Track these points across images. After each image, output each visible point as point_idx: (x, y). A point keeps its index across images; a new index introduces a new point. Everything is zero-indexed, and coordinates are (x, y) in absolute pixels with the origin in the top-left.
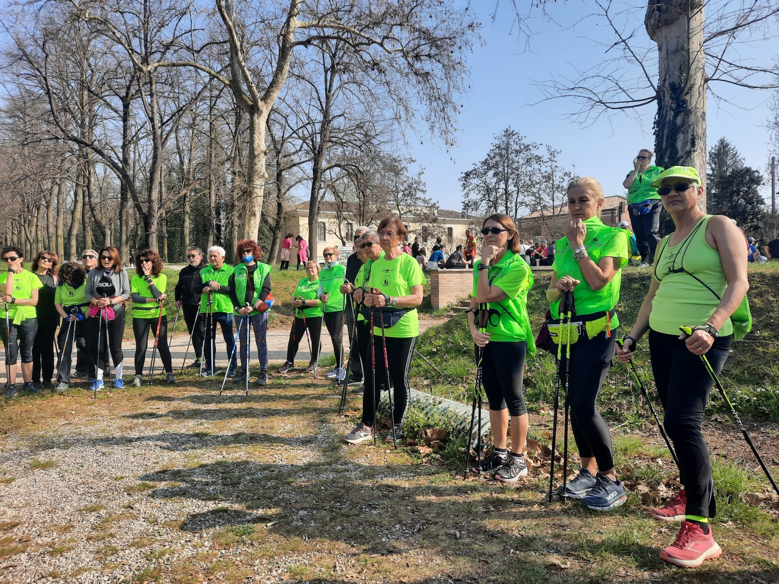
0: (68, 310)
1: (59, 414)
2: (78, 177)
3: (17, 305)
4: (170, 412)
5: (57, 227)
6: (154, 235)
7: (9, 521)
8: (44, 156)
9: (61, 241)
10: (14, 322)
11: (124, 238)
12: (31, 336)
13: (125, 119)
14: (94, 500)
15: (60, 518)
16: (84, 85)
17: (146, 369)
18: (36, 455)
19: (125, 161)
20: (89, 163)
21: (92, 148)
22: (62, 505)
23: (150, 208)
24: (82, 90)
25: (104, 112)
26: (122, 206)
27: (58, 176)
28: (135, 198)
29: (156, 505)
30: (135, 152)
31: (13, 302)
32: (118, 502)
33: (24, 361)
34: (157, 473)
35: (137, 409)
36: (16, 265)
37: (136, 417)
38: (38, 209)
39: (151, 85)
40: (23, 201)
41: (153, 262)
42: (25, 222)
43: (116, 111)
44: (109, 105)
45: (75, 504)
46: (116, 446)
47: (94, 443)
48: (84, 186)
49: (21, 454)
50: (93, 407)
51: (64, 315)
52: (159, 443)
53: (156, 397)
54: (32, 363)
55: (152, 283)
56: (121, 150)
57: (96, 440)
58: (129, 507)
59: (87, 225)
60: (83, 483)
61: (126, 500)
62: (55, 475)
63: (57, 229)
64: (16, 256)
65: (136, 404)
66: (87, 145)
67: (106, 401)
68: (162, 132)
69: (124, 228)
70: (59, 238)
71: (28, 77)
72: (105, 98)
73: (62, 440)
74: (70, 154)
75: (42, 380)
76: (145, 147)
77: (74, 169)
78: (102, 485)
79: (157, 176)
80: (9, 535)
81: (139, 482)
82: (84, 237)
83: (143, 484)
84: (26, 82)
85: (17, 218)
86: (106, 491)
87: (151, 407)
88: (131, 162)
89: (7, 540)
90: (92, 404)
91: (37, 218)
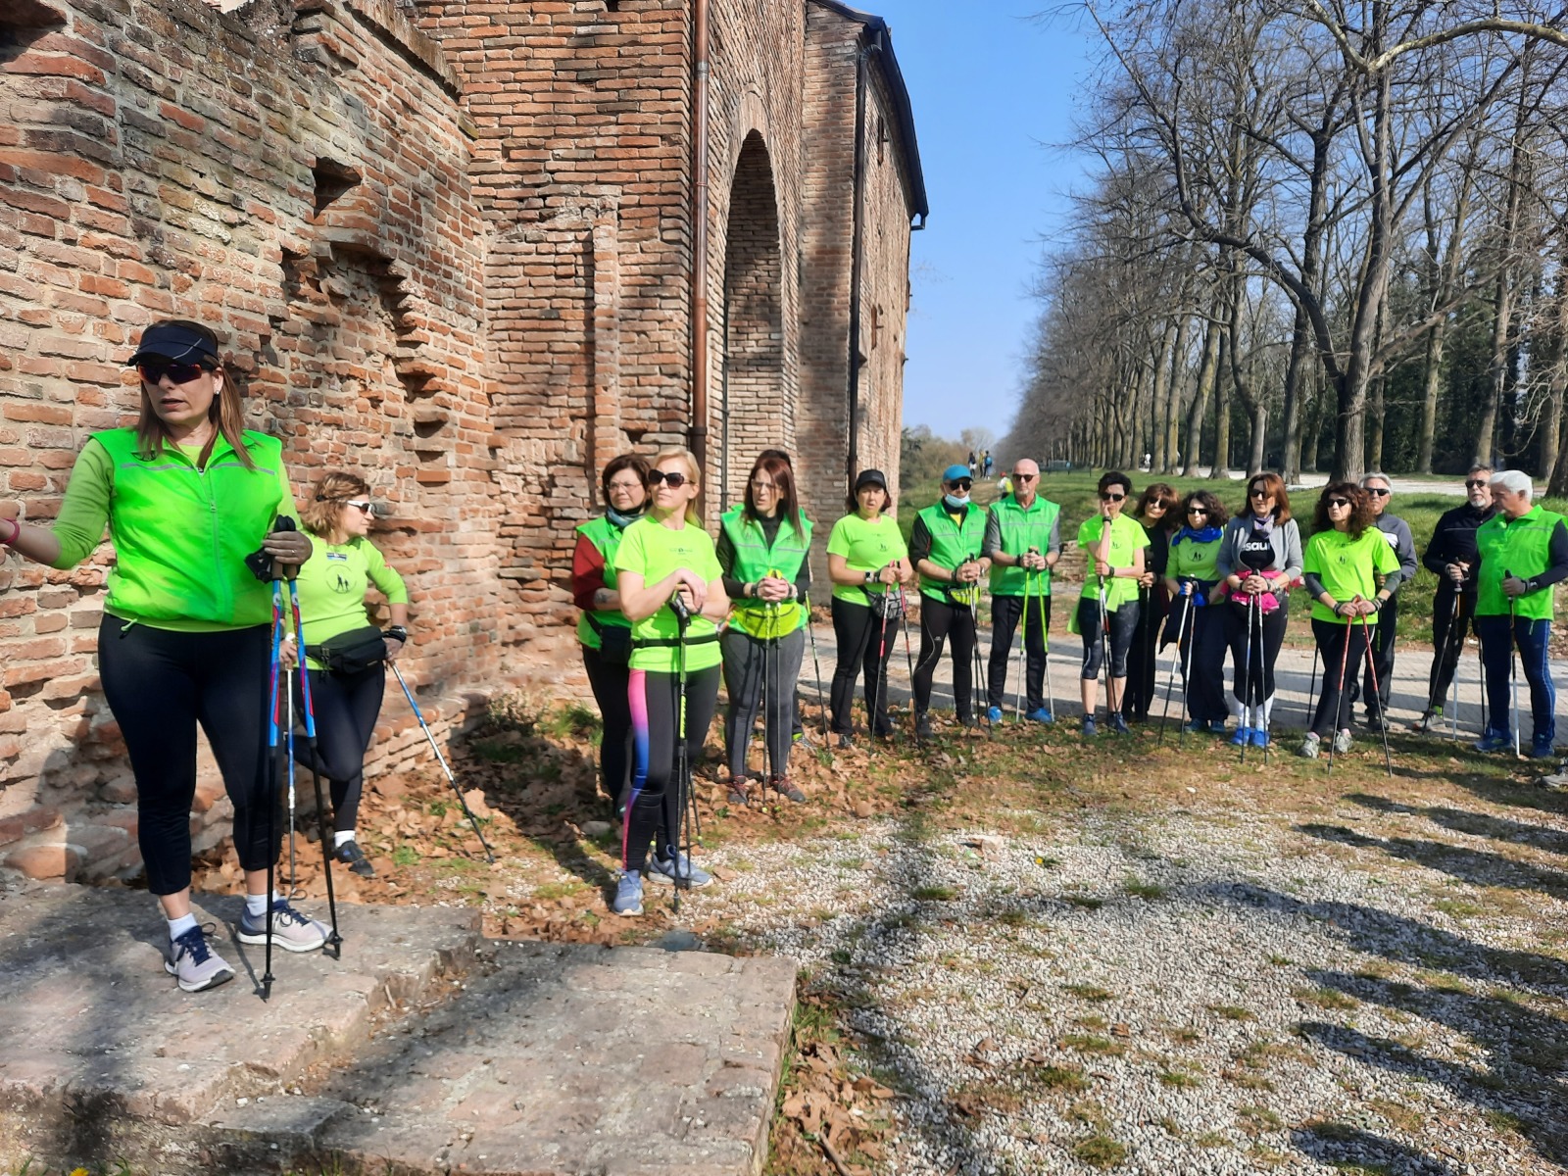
1: (1166, 788)
2: (1214, 309)
3: (1115, 578)
5: (1169, 405)
6: (1358, 418)
7: (1096, 985)
9: (1174, 431)
10: (1108, 607)
11: (1293, 423)
12: (1129, 631)
13: (1316, 180)
14: (1234, 994)
15: (1176, 1011)
16: (1239, 125)
19: (1308, 267)
20: (1237, 279)
21: (1247, 250)
23: (1355, 363)
26: (1295, 359)
28: (1322, 343)
31: (1110, 572)
32: (1279, 1014)
33: (1113, 673)
35: (1312, 812)
37: (1310, 829)
39: (1381, 93)
43: (1300, 165)
44: (1285, 154)
45: (1199, 990)
48: (1223, 326)
50: (1227, 786)
54: (1125, 679)
59: (1223, 399)
60: (1213, 950)
61: (1295, 1015)
62: (1163, 916)
65: (1308, 798)
66: (1236, 245)
67: (1252, 778)
69: (1295, 405)
71: (1144, 133)
72: (1279, 140)
78: (1247, 966)
82: (1217, 423)
84: (1140, 143)
86: (1256, 983)
87: (1342, 813)
88: (1319, 264)
89: (1093, 1022)
90: (1226, 780)
91: (1137, 389)
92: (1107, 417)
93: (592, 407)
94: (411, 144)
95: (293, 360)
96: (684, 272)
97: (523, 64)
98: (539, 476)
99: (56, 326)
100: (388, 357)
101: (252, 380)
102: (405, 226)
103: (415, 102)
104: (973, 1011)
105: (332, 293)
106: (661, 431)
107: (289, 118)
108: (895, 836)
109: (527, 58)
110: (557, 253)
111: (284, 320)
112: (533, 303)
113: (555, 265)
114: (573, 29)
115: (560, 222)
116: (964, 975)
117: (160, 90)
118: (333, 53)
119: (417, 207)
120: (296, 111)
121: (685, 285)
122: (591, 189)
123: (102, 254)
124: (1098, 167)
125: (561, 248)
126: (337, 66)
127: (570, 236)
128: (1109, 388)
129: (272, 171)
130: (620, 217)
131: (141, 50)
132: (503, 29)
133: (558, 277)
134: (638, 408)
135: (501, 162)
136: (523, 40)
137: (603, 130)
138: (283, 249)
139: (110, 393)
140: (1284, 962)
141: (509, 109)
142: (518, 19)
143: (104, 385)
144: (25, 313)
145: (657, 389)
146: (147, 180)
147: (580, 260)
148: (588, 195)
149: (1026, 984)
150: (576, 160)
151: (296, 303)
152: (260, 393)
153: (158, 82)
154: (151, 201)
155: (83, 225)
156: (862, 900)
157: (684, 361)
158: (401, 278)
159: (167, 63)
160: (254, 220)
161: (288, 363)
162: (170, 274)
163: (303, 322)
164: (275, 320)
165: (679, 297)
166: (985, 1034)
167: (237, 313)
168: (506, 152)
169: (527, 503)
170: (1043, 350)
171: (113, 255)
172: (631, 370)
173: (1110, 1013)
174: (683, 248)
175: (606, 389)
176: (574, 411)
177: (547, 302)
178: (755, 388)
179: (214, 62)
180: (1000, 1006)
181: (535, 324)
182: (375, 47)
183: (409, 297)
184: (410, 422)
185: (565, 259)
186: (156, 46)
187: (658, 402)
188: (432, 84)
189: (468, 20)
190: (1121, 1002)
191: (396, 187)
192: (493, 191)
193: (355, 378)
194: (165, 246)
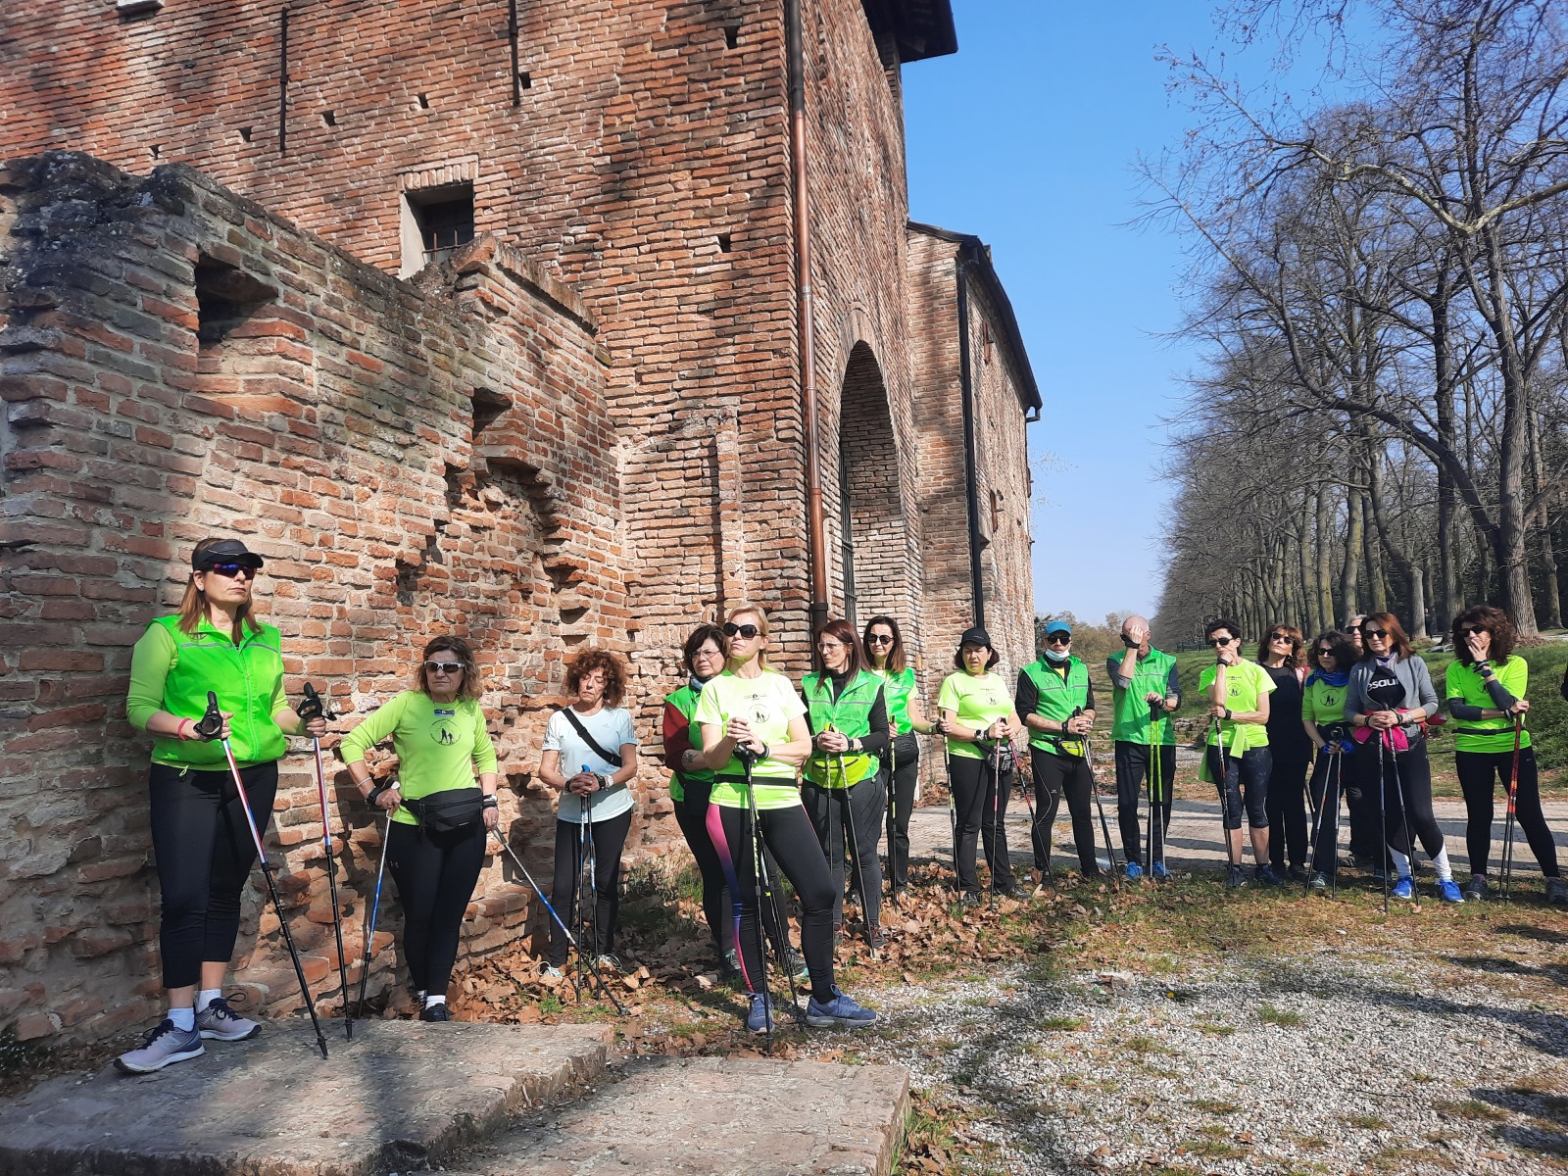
0: (1325, 732)
1: (1317, 931)
2: (1352, 474)
3: (1235, 722)
4: (1551, 966)
5: (1318, 574)
6: (1520, 570)
7: (1222, 1100)
8: (1288, 448)
9: (1327, 599)
10: (1232, 753)
11: (1452, 582)
12: (1262, 778)
13: (1438, 340)
14: (1368, 1105)
15: (1306, 1122)
16: (1352, 298)
17: (1495, 863)
18: (1271, 997)
19: (1444, 424)
20: (1372, 442)
21: (1373, 414)
22: (1310, 1099)
23: (1506, 513)
24: (1349, 307)
25: (1395, 336)
26: (1443, 518)
27: (1315, 478)
28: (1470, 497)
29: (1501, 1157)
30: (1467, 401)
31: (1228, 716)
32: (1417, 1124)
33: (1253, 824)
34: (1509, 1091)
35: (1472, 947)
36: (1229, 651)
37: (1470, 962)
38: (1284, 545)
39: (1491, 254)
40: (1257, 533)
41: (1491, 632)
42: (1263, 571)
43: (1419, 330)
44: (1405, 322)
45: (1333, 1105)
46: (1420, 1015)
47: (1378, 998)
48: (1364, 490)
49: (1245, 992)
50: (1381, 928)
51: (1318, 742)
52: (1516, 1027)
53: (1517, 927)
54: (1267, 829)
55: (1492, 678)
56: (1435, 403)
57: (1383, 993)
58: (1440, 1142)
59: (1374, 563)
60: (1352, 1070)
61: (1435, 1126)
62: (1299, 1041)
63: (1318, 577)
64: (1229, 636)
65: (1470, 935)
66: (1363, 410)
67: (1408, 921)
68: (1527, 345)
69: (1451, 562)
70: (1324, 595)
71: (1255, 314)
72: (1397, 309)
73: (1318, 980)
74: (1333, 433)
75: (1288, 863)
76: (1491, 385)
77: (1343, 458)
78: (1387, 1085)
79: (1520, 441)
80: (1221, 1124)
81: (1465, 1098)
82: (1371, 589)
83: (1473, 1105)
84: (1253, 324)
85: (1249, 566)
86: (1394, 1097)
87: (1507, 947)
88: (1458, 422)
89: (1216, 1130)
90: (1379, 922)
91: (1283, 560)
92: (1256, 590)
93: (720, 592)
94: (554, 373)
95: (454, 558)
96: (799, 466)
97: (651, 303)
98: (676, 658)
99: (261, 532)
100: (536, 554)
101: (417, 575)
102: (550, 441)
103: (557, 339)
104: (1093, 1123)
105: (488, 502)
106: (785, 609)
107: (452, 358)
108: (1022, 978)
109: (654, 298)
110: (685, 459)
111: (446, 523)
112: (666, 504)
113: (683, 469)
114: (693, 271)
115: (688, 432)
116: (1086, 1093)
117: (348, 341)
118: (487, 304)
119: (560, 425)
120: (458, 352)
121: (801, 477)
122: (713, 402)
123: (299, 473)
124: (1213, 349)
125: (688, 455)
126: (491, 315)
127: (696, 443)
128: (1254, 561)
129: (438, 400)
130: (739, 423)
131: (334, 311)
132: (633, 276)
133: (687, 479)
134: (763, 589)
135: (635, 386)
136: (651, 284)
137: (722, 351)
138: (446, 464)
139: (302, 587)
140: (1428, 1079)
141: (640, 341)
142: (647, 267)
143: (297, 580)
144: (237, 521)
145: (779, 572)
146: (336, 412)
147: (706, 463)
148: (711, 407)
149: (1148, 1100)
150: (699, 378)
151: (458, 510)
152: (427, 587)
153: (346, 335)
154: (339, 429)
155: (284, 450)
156: (987, 1031)
157: (804, 544)
158: (546, 485)
159: (354, 321)
160: (422, 442)
161: (450, 561)
162: (353, 488)
163: (464, 526)
164: (439, 523)
165: (795, 488)
166: (1102, 1143)
167: (407, 518)
168: (638, 377)
169: (665, 684)
170: (1181, 530)
171: (308, 473)
172: (754, 556)
173: (1236, 1124)
174: (796, 445)
175: (733, 574)
176: (705, 597)
177: (678, 502)
178: (879, 573)
179: (391, 317)
180: (1121, 1119)
181: (668, 522)
182: (522, 297)
183: (555, 501)
184: (556, 610)
185: (692, 463)
186: (345, 308)
187: (779, 583)
188: (571, 324)
189: (605, 272)
190: (1248, 1115)
191: (542, 408)
192: (628, 411)
193: (507, 572)
194: (350, 465)
